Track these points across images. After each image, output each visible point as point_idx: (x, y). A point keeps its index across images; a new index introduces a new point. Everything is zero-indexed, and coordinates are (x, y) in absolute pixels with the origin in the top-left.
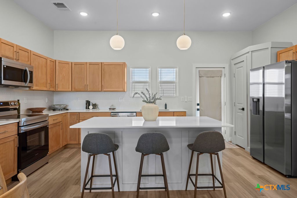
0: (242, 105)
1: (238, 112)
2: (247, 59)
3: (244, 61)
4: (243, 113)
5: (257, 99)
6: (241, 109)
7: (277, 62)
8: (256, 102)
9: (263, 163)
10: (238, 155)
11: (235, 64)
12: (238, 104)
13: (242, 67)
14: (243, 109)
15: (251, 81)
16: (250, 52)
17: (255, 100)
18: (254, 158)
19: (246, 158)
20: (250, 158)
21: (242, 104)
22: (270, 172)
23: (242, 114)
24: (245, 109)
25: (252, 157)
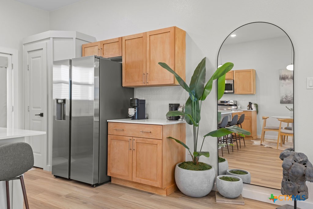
0: (41, 109)
1: (33, 120)
2: (47, 48)
3: (42, 49)
4: (41, 120)
5: (63, 100)
6: (39, 115)
7: (82, 56)
8: (61, 104)
9: (69, 180)
10: (35, 179)
11: (29, 52)
12: (34, 108)
13: (40, 57)
14: (42, 115)
15: (55, 79)
16: (51, 39)
17: (59, 101)
18: (57, 177)
19: (46, 179)
20: (52, 178)
21: (39, 108)
22: (77, 187)
23: (39, 122)
24: (45, 115)
25: (54, 176)
